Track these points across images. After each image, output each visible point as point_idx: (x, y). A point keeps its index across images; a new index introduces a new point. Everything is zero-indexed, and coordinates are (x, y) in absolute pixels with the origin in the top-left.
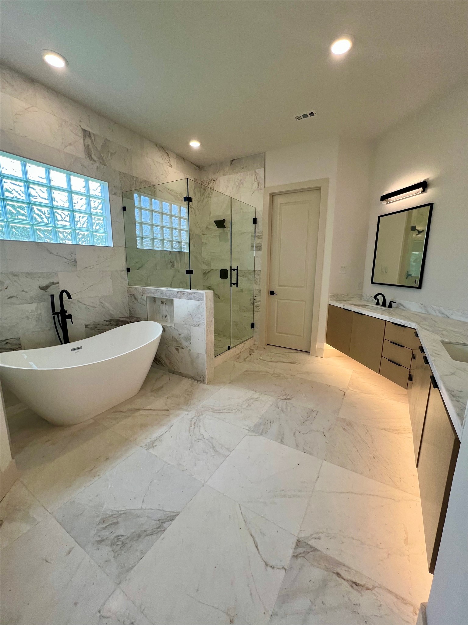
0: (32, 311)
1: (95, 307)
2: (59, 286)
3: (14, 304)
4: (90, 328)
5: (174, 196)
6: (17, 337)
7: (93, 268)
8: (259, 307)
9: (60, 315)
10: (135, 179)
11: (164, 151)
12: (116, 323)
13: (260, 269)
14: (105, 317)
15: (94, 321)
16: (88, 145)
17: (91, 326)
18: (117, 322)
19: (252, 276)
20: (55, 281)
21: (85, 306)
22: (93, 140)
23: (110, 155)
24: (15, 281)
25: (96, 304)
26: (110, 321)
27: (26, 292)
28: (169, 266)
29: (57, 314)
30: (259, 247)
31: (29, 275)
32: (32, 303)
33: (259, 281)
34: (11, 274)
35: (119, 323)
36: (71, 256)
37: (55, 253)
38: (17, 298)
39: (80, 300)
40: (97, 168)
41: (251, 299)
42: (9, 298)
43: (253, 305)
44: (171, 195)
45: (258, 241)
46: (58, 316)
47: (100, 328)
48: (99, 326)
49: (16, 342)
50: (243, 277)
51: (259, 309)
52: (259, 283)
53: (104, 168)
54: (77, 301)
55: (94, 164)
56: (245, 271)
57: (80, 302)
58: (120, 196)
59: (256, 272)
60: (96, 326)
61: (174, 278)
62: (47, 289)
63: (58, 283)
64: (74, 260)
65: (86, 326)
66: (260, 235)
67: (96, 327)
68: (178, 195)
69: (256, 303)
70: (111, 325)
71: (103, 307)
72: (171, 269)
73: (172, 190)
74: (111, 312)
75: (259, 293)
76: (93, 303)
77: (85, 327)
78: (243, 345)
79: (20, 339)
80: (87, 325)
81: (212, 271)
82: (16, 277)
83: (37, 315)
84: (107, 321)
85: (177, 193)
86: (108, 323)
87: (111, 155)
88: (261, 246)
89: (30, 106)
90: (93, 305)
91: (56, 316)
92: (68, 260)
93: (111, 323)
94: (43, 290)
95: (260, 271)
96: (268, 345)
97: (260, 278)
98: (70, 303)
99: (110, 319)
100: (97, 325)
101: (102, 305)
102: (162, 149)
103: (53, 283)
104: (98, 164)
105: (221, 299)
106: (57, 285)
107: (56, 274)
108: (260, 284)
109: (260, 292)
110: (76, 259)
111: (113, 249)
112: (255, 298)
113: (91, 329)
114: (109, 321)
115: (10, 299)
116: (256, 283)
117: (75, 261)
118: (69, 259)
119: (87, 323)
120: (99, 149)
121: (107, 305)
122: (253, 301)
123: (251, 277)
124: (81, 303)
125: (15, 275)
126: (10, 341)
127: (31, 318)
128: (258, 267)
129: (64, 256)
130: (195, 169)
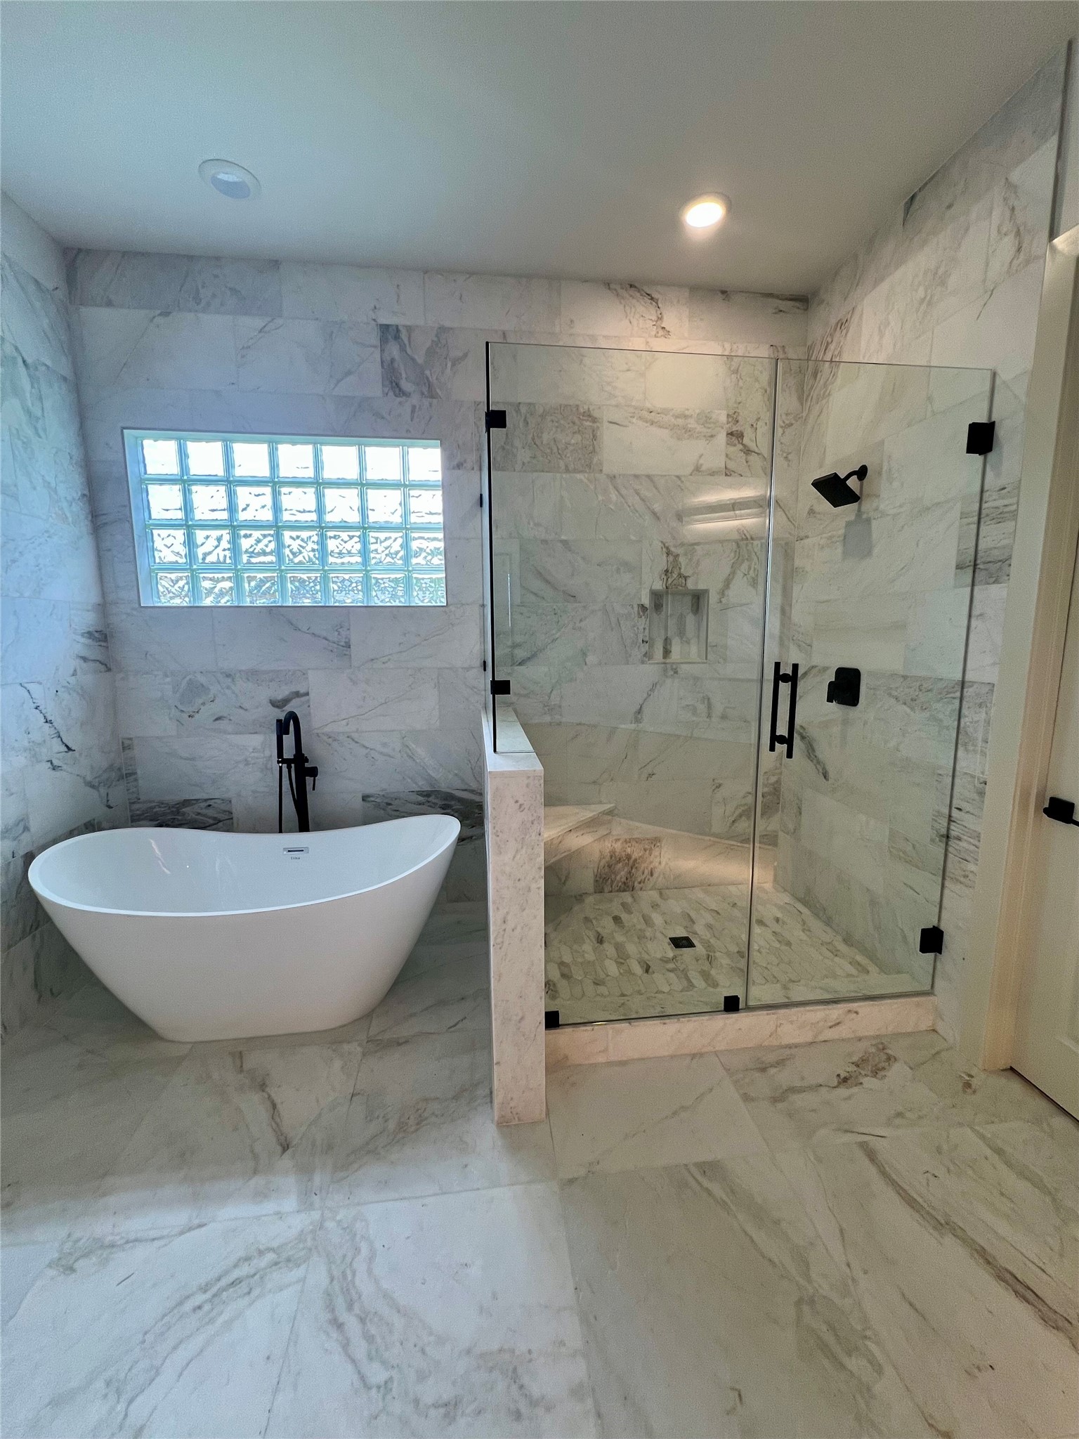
0: (255, 750)
1: (389, 756)
2: (308, 701)
3: (225, 732)
4: (374, 803)
5: (672, 428)
6: (226, 796)
7: (389, 660)
8: (971, 867)
9: (293, 765)
10: (523, 410)
11: (638, 294)
12: (443, 803)
13: (991, 676)
14: (416, 783)
15: (385, 790)
16: (393, 360)
17: (378, 800)
18: (446, 799)
19: (950, 707)
20: (302, 691)
21: (364, 751)
22: (406, 342)
23: (449, 364)
24: (228, 688)
25: (394, 749)
26: (427, 794)
27: (246, 710)
28: (637, 653)
29: (288, 762)
30: (993, 567)
31: (253, 675)
32: (256, 733)
33: (980, 736)
34: (221, 673)
35: (453, 803)
36: (339, 634)
37: (305, 629)
38: (230, 720)
39: (355, 736)
40: (413, 411)
41: (939, 814)
42: (216, 719)
43: (943, 845)
44: (660, 427)
45: (992, 536)
46: (289, 768)
47: (400, 809)
48: (396, 802)
49: (223, 807)
50: (912, 709)
51: (971, 876)
52: (980, 743)
53: (431, 405)
54: (348, 737)
55: (406, 401)
56: (925, 679)
57: (353, 740)
58: (473, 469)
59: (969, 692)
60: (389, 802)
61: (652, 690)
62: (285, 706)
63: (307, 694)
64: (345, 642)
65: (365, 798)
66: (1006, 502)
67: (390, 804)
68: (690, 420)
69: (959, 839)
70: (430, 806)
71: (408, 756)
72: (643, 662)
73: (665, 412)
74: (431, 772)
75: (977, 797)
76: (384, 745)
77: (363, 800)
78: (841, 1011)
79: (230, 801)
80: (368, 796)
81: (814, 671)
82: (230, 680)
83: (264, 758)
84: (420, 793)
85: (686, 417)
86: (420, 799)
87: (453, 365)
88: (1006, 561)
89: (269, 319)
90: (385, 750)
91: (285, 766)
92: (331, 644)
93: (430, 799)
94: (278, 707)
95: (990, 687)
96: (1012, 1069)
97: (988, 722)
98: (330, 739)
99: (427, 788)
100: (392, 799)
101: (406, 753)
102: (632, 291)
103: (297, 694)
104: (415, 399)
105: (830, 782)
106: (306, 698)
107: (304, 674)
108: (983, 754)
109: (982, 794)
110: (349, 640)
111: (445, 612)
112: (955, 813)
113: (378, 806)
114: (425, 793)
115: (217, 722)
116: (965, 745)
117: (348, 646)
118: (336, 640)
119: (369, 791)
120: (420, 360)
121: (421, 752)
122: (946, 824)
123: (946, 711)
124: (357, 742)
125: (228, 676)
126: (215, 803)
127: (253, 764)
128: (982, 670)
129: (324, 634)
130: (781, 311)
